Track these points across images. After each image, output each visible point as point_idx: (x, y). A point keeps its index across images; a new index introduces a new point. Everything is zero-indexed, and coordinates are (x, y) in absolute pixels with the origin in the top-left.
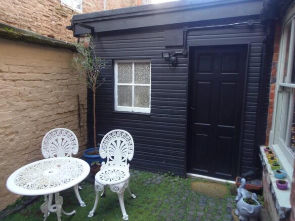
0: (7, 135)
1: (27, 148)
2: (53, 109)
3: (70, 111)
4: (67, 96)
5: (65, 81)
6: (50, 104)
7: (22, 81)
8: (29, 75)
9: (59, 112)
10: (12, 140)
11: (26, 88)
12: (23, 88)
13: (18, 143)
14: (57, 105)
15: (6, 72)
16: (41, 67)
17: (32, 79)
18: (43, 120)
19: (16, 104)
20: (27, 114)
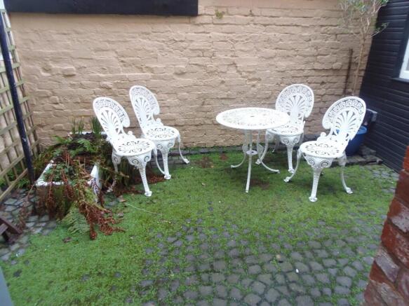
0: (250, 80)
1: (267, 98)
2: (307, 63)
3: (332, 69)
4: (332, 48)
5: (333, 28)
6: (305, 56)
7: (274, 26)
8: (283, 20)
9: (316, 68)
10: (254, 86)
11: (277, 34)
12: (273, 34)
13: (259, 90)
14: (313, 58)
15: (258, 16)
16: (299, 9)
17: (285, 24)
18: (292, 73)
19: (264, 50)
20: (273, 63)
